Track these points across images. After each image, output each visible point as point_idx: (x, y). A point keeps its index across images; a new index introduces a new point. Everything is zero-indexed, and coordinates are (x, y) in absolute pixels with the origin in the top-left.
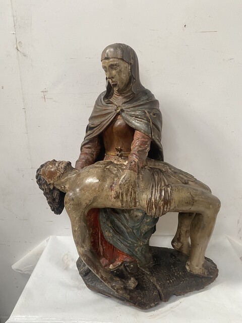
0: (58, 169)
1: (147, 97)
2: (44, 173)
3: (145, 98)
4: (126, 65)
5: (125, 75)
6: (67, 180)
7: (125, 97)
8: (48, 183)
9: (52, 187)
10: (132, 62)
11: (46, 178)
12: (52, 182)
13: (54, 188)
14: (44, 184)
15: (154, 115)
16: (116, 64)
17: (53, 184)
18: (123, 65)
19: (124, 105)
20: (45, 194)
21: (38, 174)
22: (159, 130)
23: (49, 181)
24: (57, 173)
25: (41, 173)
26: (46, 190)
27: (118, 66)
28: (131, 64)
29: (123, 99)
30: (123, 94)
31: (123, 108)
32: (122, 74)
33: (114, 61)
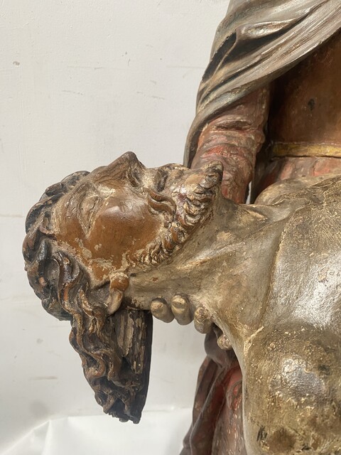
0: (160, 202)
2: (74, 231)
6: (211, 267)
8: (95, 281)
9: (113, 303)
11: (83, 258)
12: (116, 275)
13: (125, 304)
14: (74, 287)
17: (123, 286)
20: (81, 340)
21: (39, 235)
23: (99, 273)
24: (153, 225)
25: (55, 229)
26: (84, 320)
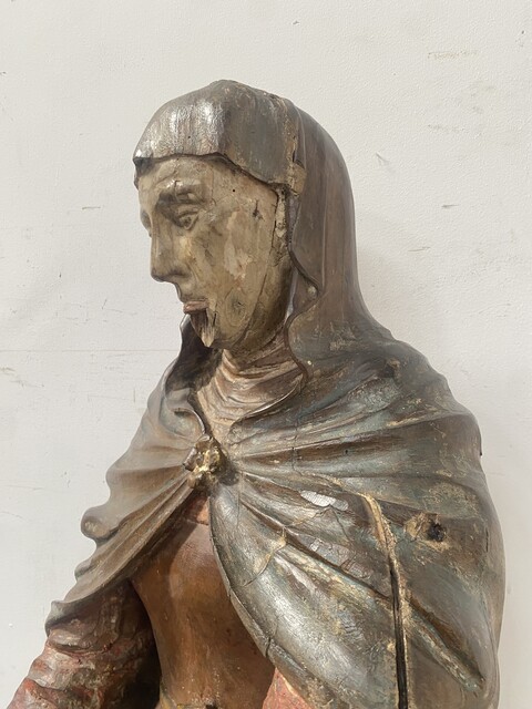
1: (392, 392)
3: (376, 399)
4: (257, 197)
5: (245, 260)
7: (263, 387)
10: (294, 177)
15: (435, 532)
16: (185, 192)
18: (234, 198)
19: (241, 434)
22: (476, 672)
27: (202, 202)
28: (287, 192)
29: (252, 392)
30: (255, 364)
31: (236, 453)
32: (229, 249)
33: (175, 174)
